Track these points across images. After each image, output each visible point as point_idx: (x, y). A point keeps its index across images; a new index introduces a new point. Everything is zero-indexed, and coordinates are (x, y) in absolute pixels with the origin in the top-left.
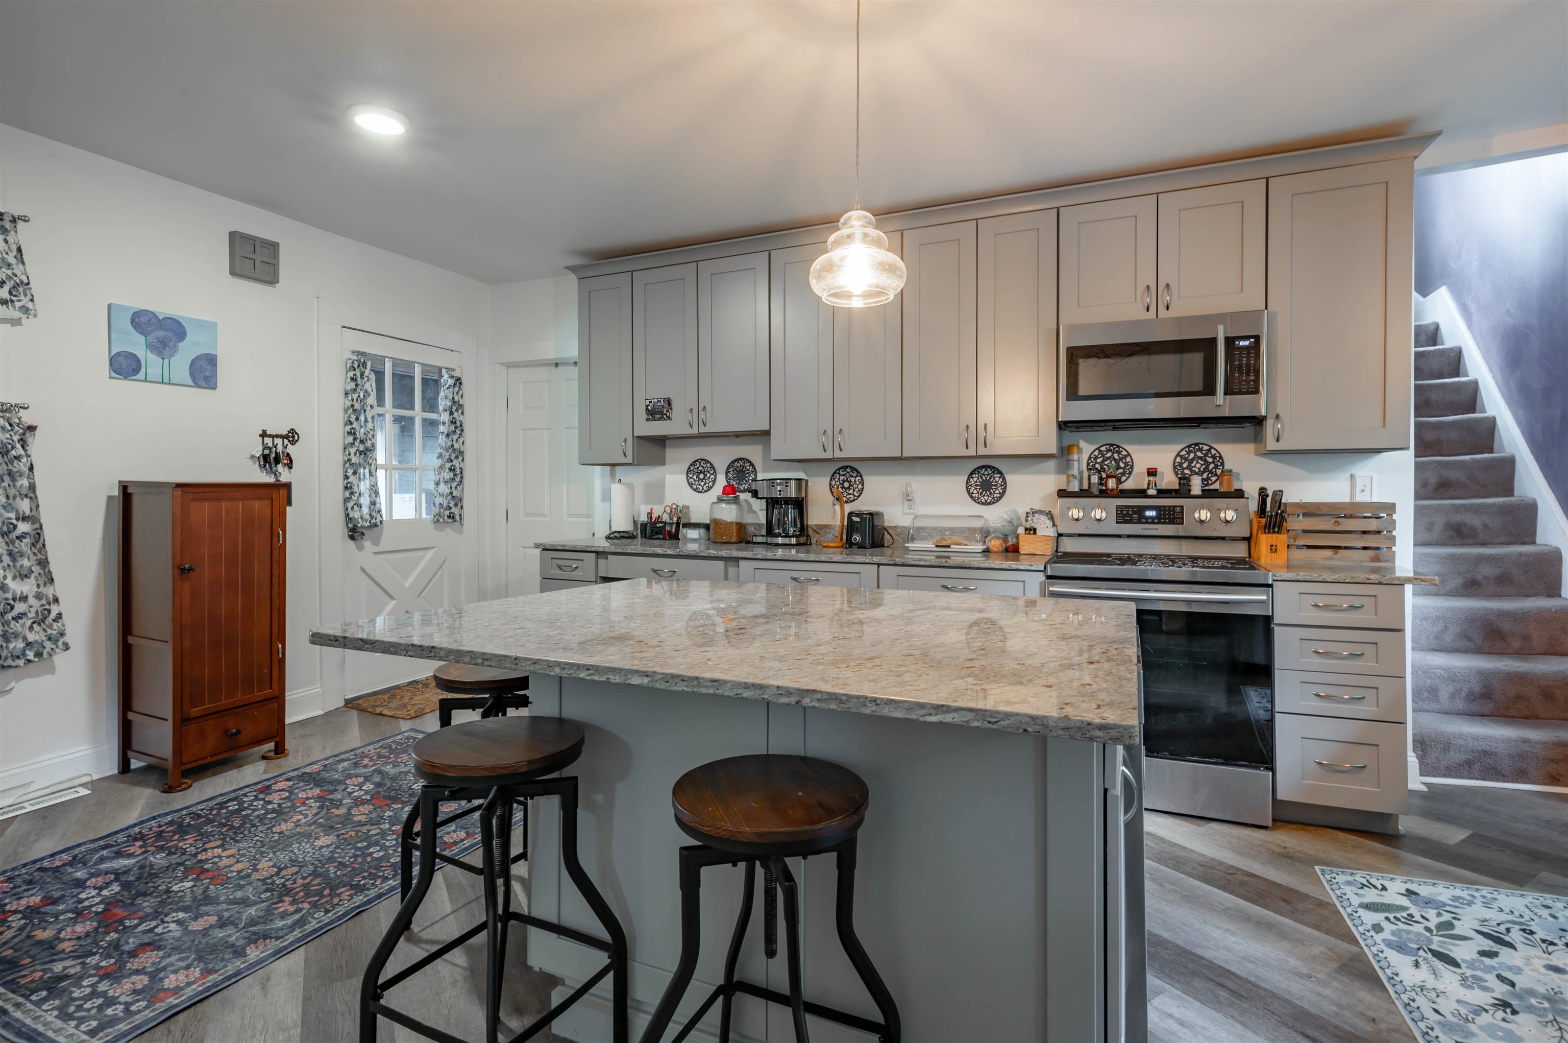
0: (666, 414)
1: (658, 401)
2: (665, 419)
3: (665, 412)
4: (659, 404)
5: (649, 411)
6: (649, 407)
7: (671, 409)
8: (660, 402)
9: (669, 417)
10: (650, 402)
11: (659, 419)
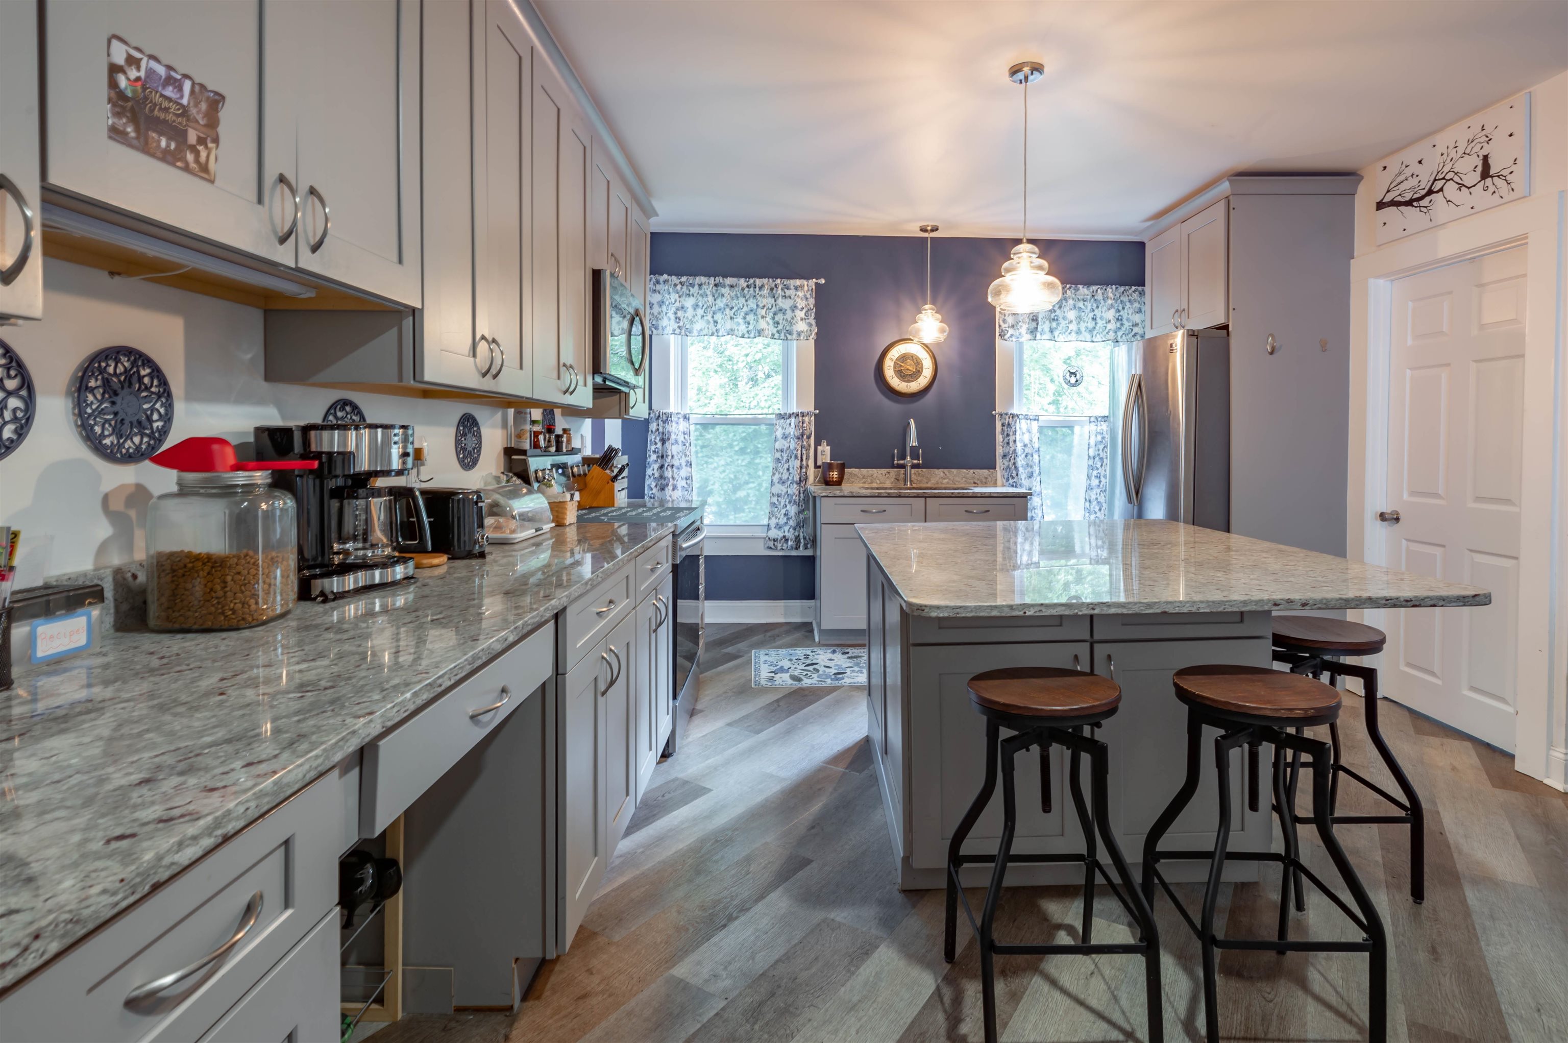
0: (193, 149)
1: (169, 80)
2: (187, 169)
3: (192, 137)
4: (169, 92)
5: (121, 95)
6: (123, 82)
7: (216, 140)
8: (180, 89)
9: (205, 168)
10: (132, 61)
11: (168, 158)
